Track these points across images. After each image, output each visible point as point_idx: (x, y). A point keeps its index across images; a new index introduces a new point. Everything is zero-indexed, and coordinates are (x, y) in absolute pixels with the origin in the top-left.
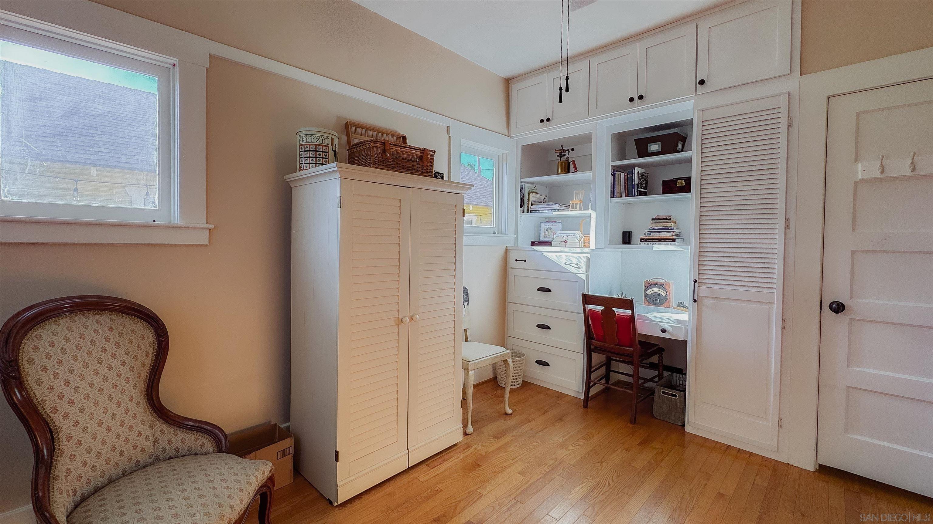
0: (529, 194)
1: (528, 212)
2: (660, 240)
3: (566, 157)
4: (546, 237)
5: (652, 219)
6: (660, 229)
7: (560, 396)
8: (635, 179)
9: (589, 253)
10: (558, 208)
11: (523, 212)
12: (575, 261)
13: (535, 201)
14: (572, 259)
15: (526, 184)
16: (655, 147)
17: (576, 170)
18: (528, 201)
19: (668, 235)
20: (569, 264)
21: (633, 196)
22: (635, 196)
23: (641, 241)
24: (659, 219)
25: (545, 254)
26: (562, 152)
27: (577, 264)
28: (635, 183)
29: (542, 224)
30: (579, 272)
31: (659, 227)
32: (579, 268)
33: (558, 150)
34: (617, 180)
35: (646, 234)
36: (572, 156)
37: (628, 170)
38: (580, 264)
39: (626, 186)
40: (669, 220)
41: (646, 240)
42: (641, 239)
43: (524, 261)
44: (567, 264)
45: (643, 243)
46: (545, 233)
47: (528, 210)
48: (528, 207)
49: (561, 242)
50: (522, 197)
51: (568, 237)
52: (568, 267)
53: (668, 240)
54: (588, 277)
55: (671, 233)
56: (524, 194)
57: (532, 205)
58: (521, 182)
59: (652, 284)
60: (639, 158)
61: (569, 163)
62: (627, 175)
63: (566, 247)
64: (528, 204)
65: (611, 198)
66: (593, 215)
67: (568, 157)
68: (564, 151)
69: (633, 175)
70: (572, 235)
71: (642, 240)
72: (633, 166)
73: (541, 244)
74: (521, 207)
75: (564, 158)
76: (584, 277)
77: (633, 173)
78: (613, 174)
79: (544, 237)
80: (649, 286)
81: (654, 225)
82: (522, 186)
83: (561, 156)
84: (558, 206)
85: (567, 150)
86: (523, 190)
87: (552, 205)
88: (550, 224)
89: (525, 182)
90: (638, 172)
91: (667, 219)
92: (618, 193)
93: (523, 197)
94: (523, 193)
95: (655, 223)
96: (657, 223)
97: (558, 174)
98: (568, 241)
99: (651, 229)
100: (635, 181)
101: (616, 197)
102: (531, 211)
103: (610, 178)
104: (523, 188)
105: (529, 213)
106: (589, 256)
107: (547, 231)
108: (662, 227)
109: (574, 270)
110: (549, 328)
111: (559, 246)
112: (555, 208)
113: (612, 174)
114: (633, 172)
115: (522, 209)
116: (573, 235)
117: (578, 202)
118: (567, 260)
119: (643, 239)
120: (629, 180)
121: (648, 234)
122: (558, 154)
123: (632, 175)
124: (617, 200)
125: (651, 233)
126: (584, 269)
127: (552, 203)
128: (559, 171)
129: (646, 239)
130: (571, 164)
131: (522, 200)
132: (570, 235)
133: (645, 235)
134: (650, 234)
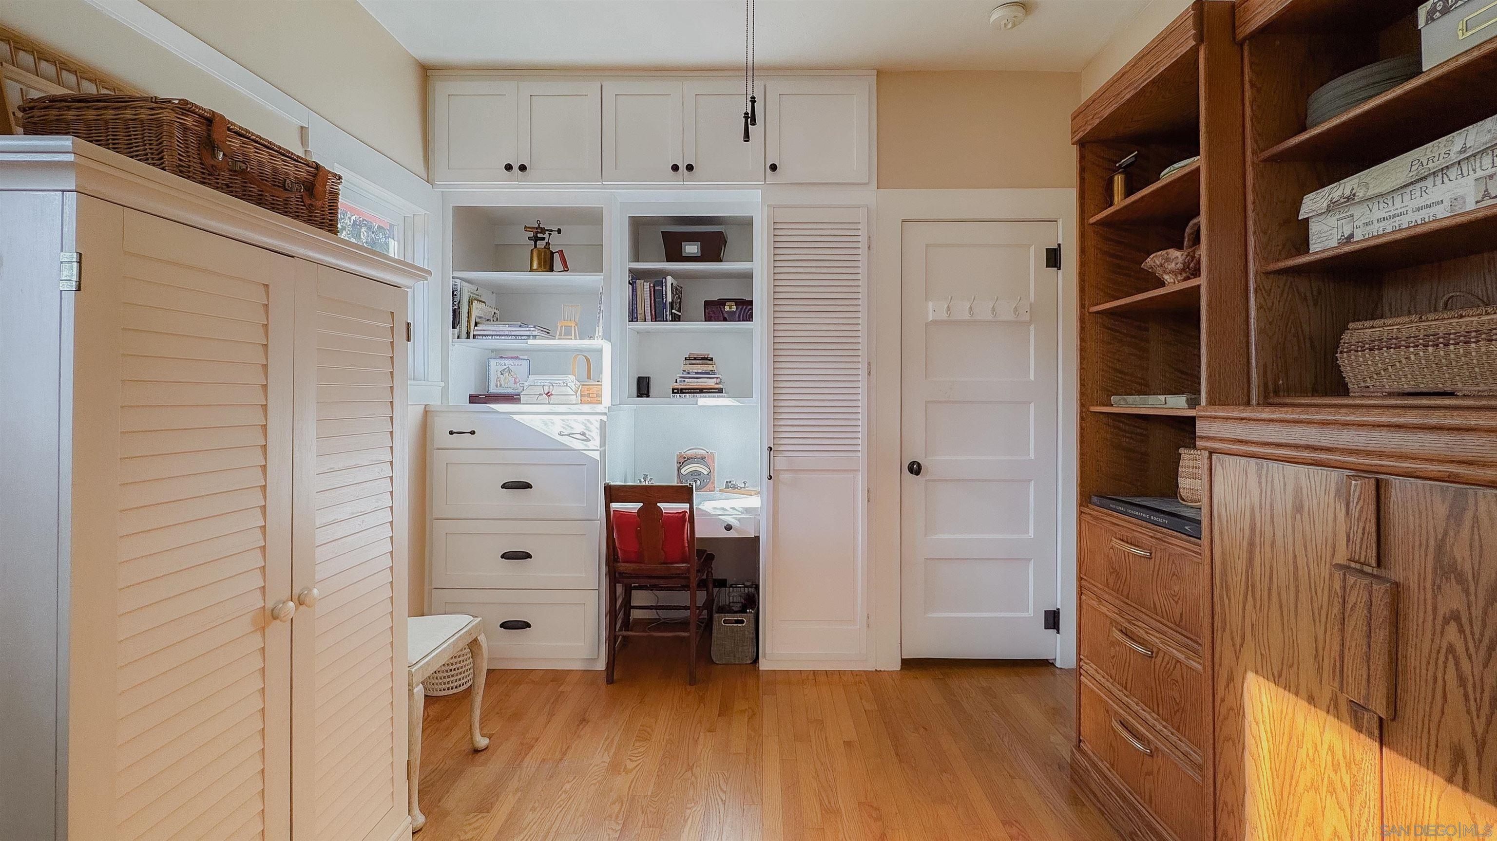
0: (470, 303)
1: (468, 337)
2: (701, 391)
3: (544, 243)
4: (500, 385)
5: (686, 359)
6: (697, 373)
7: (557, 677)
8: (666, 295)
9: (605, 414)
10: (534, 333)
11: (458, 337)
12: (579, 428)
13: (480, 317)
14: (574, 424)
15: (464, 284)
16: (691, 249)
17: (566, 269)
18: (469, 317)
19: (711, 383)
20: (568, 435)
21: (664, 321)
22: (666, 321)
23: (673, 393)
24: (695, 359)
25: (516, 417)
26: (538, 233)
27: (583, 434)
28: (666, 301)
29: (493, 363)
30: (587, 448)
31: (696, 371)
32: (588, 440)
33: (528, 227)
34: (639, 293)
35: (678, 381)
36: (556, 242)
37: (657, 278)
38: (590, 433)
39: (653, 304)
40: (709, 360)
41: (682, 391)
42: (673, 390)
43: (470, 433)
44: (563, 435)
45: (678, 395)
46: (498, 378)
47: (468, 333)
48: (468, 327)
49: (541, 394)
50: (456, 307)
51: (553, 386)
52: (566, 440)
53: (712, 391)
54: (603, 455)
55: (714, 380)
56: (459, 302)
57: (476, 325)
58: (453, 278)
59: (688, 459)
60: (667, 262)
61: (552, 254)
62: (654, 287)
63: (549, 403)
64: (469, 322)
65: (629, 321)
66: (607, 348)
67: (548, 243)
68: (543, 231)
69: (664, 287)
70: (560, 382)
71: (675, 391)
72: (664, 274)
73: (495, 400)
74: (454, 327)
75: (541, 244)
76: (596, 455)
77: (664, 284)
78: (631, 281)
79: (496, 386)
80: (683, 461)
81: (689, 368)
82: (456, 285)
83: (536, 239)
84: (532, 329)
85: (547, 230)
86: (459, 293)
87: (520, 326)
88: (506, 362)
89: (462, 279)
90: (672, 284)
91: (706, 359)
92: (640, 314)
93: (459, 308)
94: (457, 299)
95: (690, 364)
96: (693, 364)
97: (532, 270)
98: (553, 393)
99: (685, 373)
100: (666, 297)
101: (637, 321)
102: (474, 336)
103: (628, 289)
104: (459, 290)
105: (471, 339)
106: (604, 418)
107: (502, 374)
108: (700, 371)
109: (577, 445)
110: (529, 556)
111: (536, 402)
112: (528, 333)
113: (629, 283)
114: (662, 283)
115: (456, 331)
116: (564, 383)
117: (573, 325)
118: (564, 428)
119: (677, 389)
120: (657, 295)
121: (680, 382)
122: (531, 234)
123: (662, 287)
124: (639, 325)
125: (686, 380)
126: (595, 443)
127: (519, 323)
128: (535, 266)
129: (682, 389)
130: (557, 257)
131: (456, 313)
132: (557, 382)
133: (676, 382)
134: (684, 381)
